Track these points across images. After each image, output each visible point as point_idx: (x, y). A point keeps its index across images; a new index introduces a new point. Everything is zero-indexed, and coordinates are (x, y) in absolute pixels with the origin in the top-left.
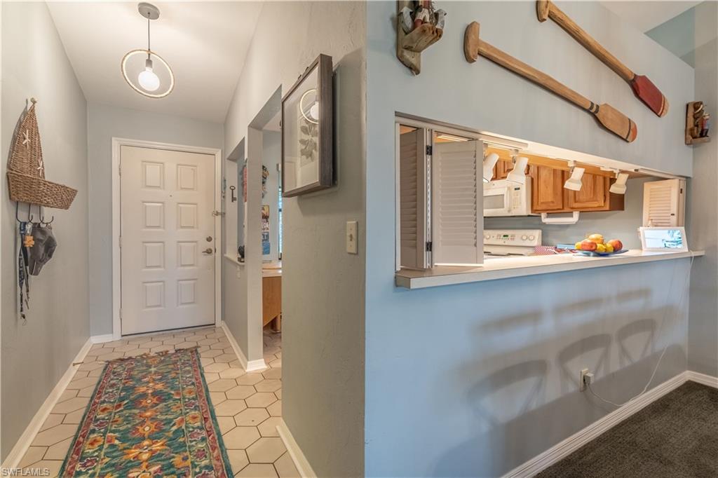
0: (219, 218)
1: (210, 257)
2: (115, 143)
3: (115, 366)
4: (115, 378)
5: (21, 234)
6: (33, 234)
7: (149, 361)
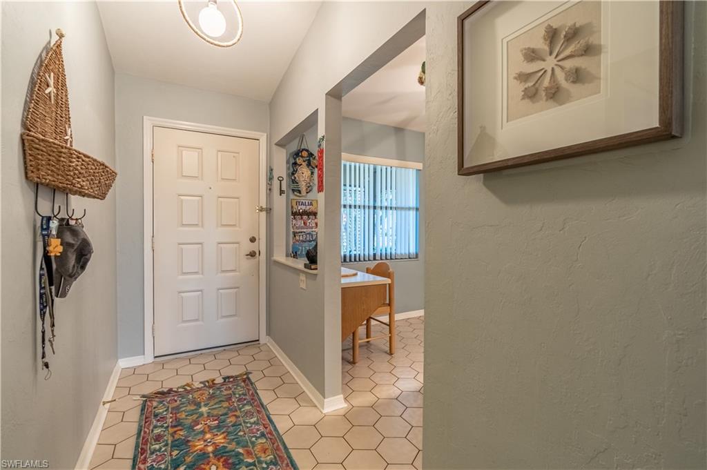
0: (263, 214)
1: (253, 261)
2: (148, 122)
3: (155, 404)
4: (159, 424)
5: (43, 236)
6: (60, 235)
7: (196, 395)
